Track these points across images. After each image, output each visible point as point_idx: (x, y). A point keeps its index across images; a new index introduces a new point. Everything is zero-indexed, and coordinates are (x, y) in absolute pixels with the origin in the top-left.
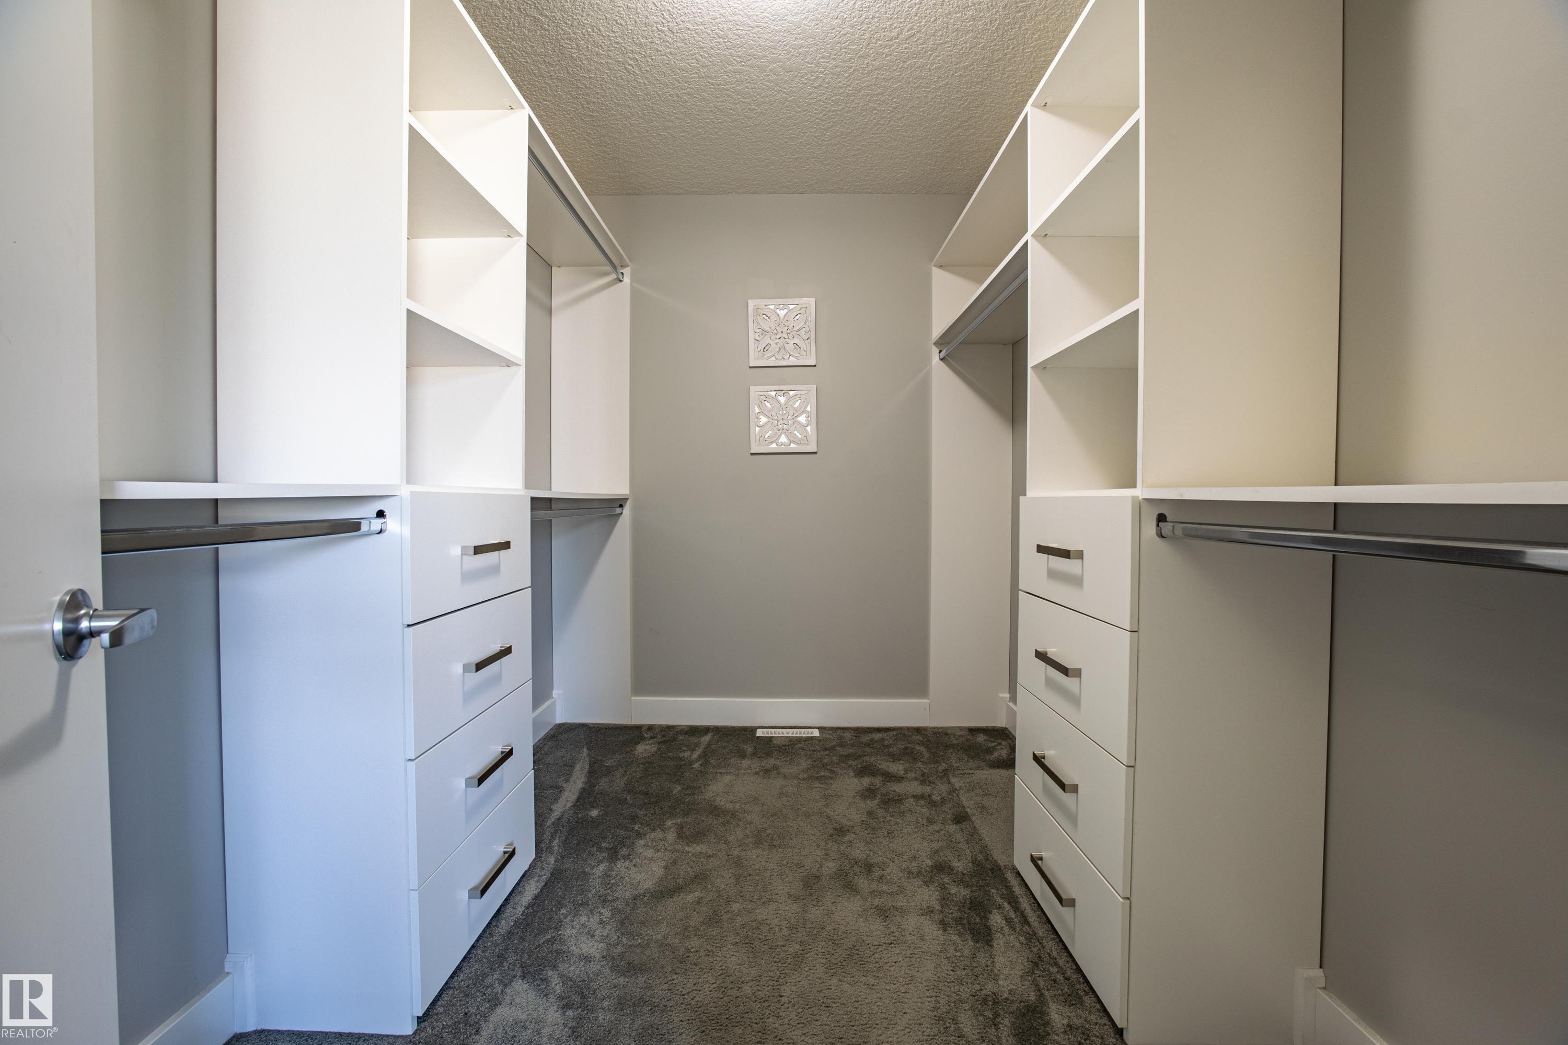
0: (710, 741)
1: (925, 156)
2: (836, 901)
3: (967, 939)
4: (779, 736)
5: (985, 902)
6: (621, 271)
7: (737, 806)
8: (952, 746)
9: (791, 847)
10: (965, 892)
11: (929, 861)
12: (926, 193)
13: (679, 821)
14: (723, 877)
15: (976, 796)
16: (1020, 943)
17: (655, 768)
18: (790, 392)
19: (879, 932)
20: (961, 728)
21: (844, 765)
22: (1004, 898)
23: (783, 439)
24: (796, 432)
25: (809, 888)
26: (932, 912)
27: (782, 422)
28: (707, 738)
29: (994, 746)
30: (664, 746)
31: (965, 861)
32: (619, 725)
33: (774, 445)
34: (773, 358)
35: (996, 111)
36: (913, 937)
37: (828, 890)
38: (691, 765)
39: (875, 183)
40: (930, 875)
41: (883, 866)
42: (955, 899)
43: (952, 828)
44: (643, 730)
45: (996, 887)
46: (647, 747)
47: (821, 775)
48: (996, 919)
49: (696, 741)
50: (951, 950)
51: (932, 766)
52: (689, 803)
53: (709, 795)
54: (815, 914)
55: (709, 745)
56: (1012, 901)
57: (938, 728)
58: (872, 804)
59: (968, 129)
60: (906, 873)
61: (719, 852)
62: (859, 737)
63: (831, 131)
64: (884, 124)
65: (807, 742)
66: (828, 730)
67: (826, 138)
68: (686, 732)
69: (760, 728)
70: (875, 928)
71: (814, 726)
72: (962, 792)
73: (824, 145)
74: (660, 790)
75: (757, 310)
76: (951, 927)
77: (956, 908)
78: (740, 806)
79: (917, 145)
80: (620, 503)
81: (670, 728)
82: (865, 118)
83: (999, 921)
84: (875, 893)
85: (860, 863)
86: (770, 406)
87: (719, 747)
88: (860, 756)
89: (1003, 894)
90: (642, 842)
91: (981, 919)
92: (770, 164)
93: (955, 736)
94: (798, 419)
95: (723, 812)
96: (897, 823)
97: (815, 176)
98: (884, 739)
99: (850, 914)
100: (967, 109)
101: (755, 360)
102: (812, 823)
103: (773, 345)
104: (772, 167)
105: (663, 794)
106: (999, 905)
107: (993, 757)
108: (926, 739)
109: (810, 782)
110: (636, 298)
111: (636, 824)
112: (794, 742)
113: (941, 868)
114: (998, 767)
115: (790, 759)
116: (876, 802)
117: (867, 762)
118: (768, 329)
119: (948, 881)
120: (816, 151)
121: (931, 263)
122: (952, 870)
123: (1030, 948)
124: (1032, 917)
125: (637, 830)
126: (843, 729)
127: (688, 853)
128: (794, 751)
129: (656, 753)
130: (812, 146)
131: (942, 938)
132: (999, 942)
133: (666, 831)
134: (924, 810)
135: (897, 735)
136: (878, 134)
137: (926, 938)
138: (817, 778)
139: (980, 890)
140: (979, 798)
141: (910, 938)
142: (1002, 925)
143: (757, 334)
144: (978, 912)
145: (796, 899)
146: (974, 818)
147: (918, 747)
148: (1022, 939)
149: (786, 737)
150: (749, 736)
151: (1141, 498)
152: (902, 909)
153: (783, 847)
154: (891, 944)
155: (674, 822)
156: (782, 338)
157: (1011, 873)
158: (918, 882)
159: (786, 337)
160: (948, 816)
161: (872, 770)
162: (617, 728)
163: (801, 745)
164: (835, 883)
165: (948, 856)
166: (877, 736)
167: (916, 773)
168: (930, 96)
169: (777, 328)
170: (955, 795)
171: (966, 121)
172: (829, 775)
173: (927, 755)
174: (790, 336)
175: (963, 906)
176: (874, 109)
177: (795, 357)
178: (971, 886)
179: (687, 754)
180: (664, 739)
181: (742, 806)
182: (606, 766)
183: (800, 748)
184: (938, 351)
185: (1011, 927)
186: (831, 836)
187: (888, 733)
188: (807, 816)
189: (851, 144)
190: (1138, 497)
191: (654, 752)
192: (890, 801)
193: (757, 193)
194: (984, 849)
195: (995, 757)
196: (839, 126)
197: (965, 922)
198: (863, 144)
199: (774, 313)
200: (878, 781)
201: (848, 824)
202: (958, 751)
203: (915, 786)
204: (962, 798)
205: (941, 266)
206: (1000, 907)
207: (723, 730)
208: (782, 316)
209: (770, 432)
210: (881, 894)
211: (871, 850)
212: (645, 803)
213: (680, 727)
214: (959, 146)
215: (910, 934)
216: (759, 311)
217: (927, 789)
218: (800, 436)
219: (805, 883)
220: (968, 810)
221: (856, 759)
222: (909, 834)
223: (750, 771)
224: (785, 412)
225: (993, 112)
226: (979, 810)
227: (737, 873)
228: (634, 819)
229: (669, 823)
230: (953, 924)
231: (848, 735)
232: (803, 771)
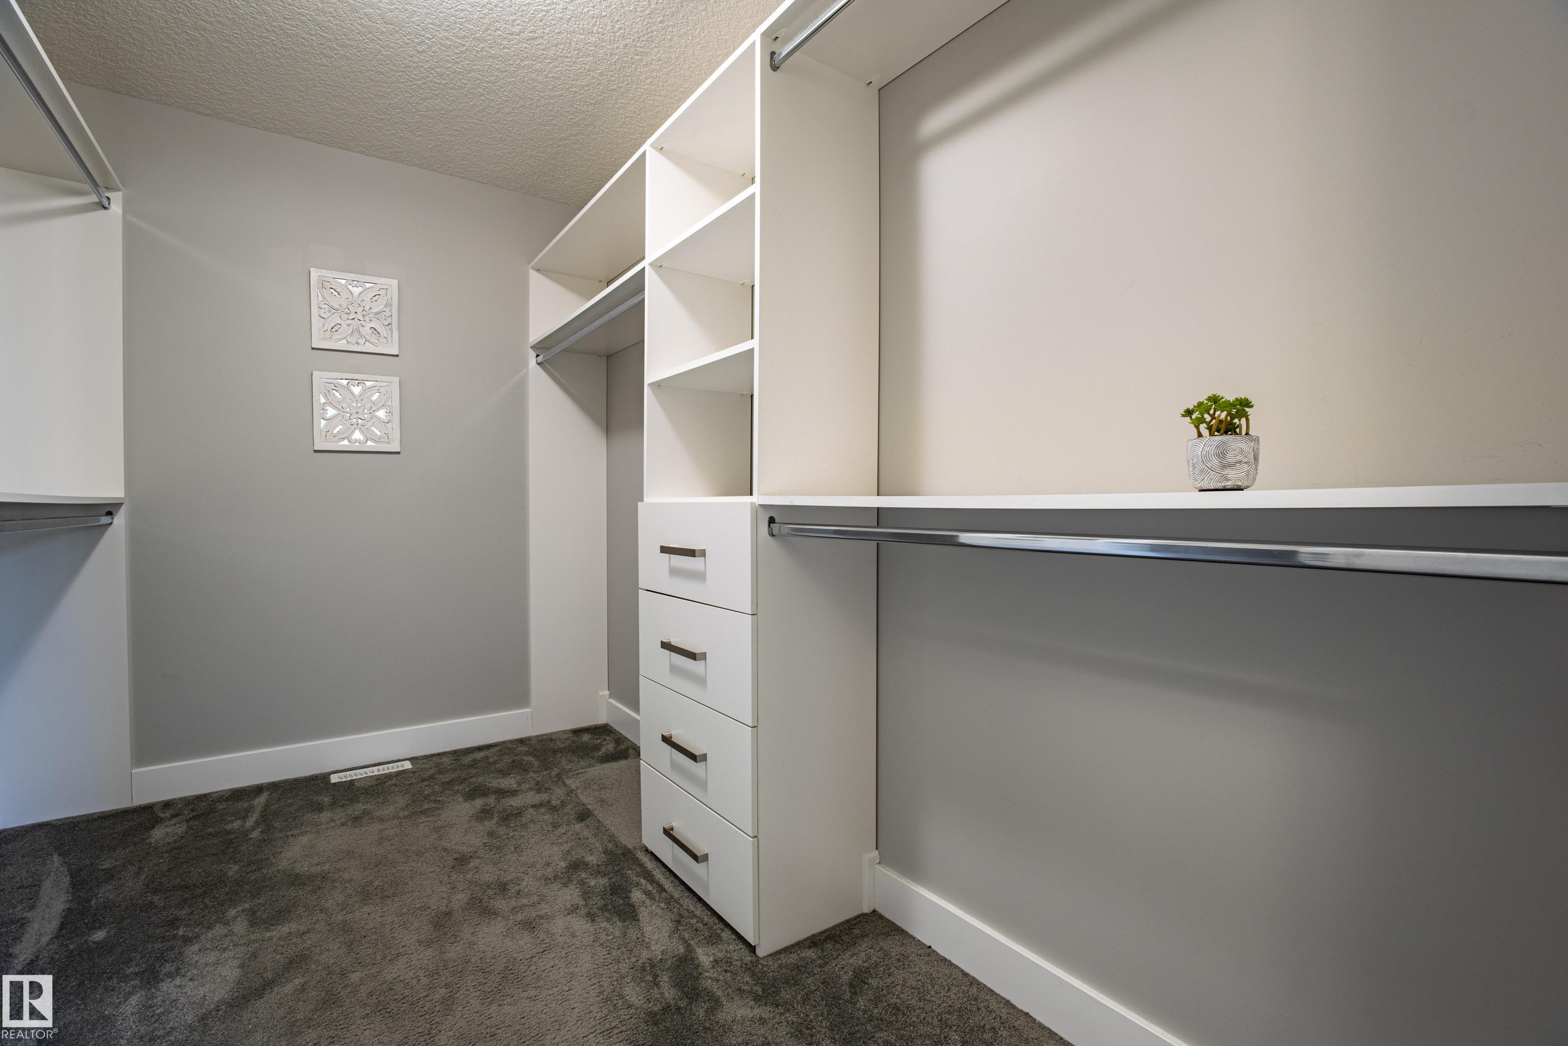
0: (267, 801)
1: (528, 157)
2: (475, 930)
3: (615, 922)
4: (362, 777)
5: (624, 884)
6: (107, 194)
7: (327, 867)
8: (561, 750)
9: (408, 892)
10: (603, 881)
11: (563, 863)
12: (525, 193)
13: (247, 905)
14: (328, 950)
15: (593, 792)
16: (662, 909)
17: (189, 852)
18: (366, 382)
19: (529, 945)
20: (564, 732)
21: (449, 792)
22: (640, 875)
23: (357, 435)
24: (373, 428)
25: (441, 928)
26: (577, 908)
27: (357, 416)
28: (262, 799)
29: (600, 743)
30: (197, 823)
31: (598, 853)
32: (111, 811)
33: (346, 442)
34: (344, 341)
35: (604, 134)
36: (564, 938)
37: (464, 922)
38: (247, 835)
39: (471, 170)
40: (566, 876)
41: (517, 881)
42: (595, 890)
43: (578, 827)
44: (155, 809)
45: (630, 868)
46: (169, 830)
47: (425, 808)
48: (637, 896)
49: (246, 805)
50: (603, 937)
51: (545, 773)
52: (256, 881)
53: (283, 864)
54: (455, 951)
55: (267, 806)
56: (647, 876)
57: (542, 736)
58: (490, 824)
59: (574, 143)
60: (543, 881)
61: (315, 924)
62: (459, 759)
63: (429, 102)
64: (491, 113)
65: (399, 778)
66: (422, 759)
67: (422, 108)
68: (227, 798)
69: (333, 773)
70: (524, 943)
71: (404, 758)
72: (579, 791)
73: (418, 115)
74: (207, 877)
75: (322, 283)
76: (599, 916)
77: (599, 898)
78: (330, 866)
79: (522, 143)
80: (110, 509)
81: (199, 798)
82: (472, 101)
83: (639, 897)
84: (516, 910)
85: (492, 886)
86: (340, 397)
87: (283, 806)
88: (465, 779)
89: (638, 873)
90: (195, 948)
91: (624, 900)
92: (346, 116)
93: (560, 740)
94: (376, 413)
95: (309, 879)
96: (522, 836)
97: (402, 145)
98: (487, 757)
99: (495, 938)
100: (577, 125)
101: (319, 341)
102: (427, 860)
103: (344, 325)
104: (347, 120)
105: (212, 880)
106: (637, 883)
107: (601, 752)
108: (532, 749)
109: (413, 819)
110: (131, 234)
111: (178, 928)
112: (382, 780)
113: (576, 866)
114: (608, 761)
115: (383, 799)
116: (495, 821)
117: (475, 783)
118: (338, 307)
119: (586, 876)
120: (408, 118)
121: (529, 264)
122: (587, 865)
123: (671, 910)
124: (667, 884)
125: (182, 935)
126: (439, 754)
127: (271, 939)
128: (386, 790)
129: (187, 833)
130: (403, 112)
131: (592, 929)
132: (644, 914)
133: (231, 924)
134: (547, 817)
135: (501, 750)
136: (482, 121)
137: (577, 934)
138: (421, 812)
139: (616, 875)
140: (596, 793)
141: (561, 940)
142: (643, 900)
143: (323, 311)
144: (619, 895)
145: (428, 944)
146: (596, 813)
147: (526, 758)
148: (662, 905)
149: (371, 777)
150: (321, 784)
151: (757, 504)
152: (547, 915)
153: (400, 895)
154: (544, 951)
155: (240, 908)
156: (356, 320)
157: (641, 852)
158: (556, 886)
159: (361, 318)
160: (571, 817)
161: (481, 790)
162: (109, 816)
163: (393, 782)
164: (470, 913)
165: (579, 853)
166: (479, 755)
167: (529, 783)
168: (543, 101)
169: (350, 307)
170: (573, 796)
171: (575, 136)
172: (434, 806)
173: (536, 764)
174: (367, 318)
175: (605, 894)
176: (483, 95)
177: (372, 343)
178: (609, 874)
179: (236, 824)
180: (195, 813)
181: (333, 865)
182: (103, 870)
183: (392, 785)
184: (535, 355)
185: (651, 898)
186: (453, 867)
187: (490, 750)
188: (419, 854)
189: (450, 122)
190: (755, 503)
191: (182, 833)
192: (507, 817)
193: (323, 144)
194: (612, 838)
195: (604, 753)
196: (439, 100)
197: (610, 907)
198: (463, 127)
199: (345, 288)
200: (491, 800)
201: (469, 850)
202: (567, 753)
203: (532, 797)
204: (581, 797)
205: (539, 270)
206: (637, 884)
207: (283, 785)
208: (356, 295)
209: (340, 427)
210: (522, 908)
211: (501, 870)
212: (187, 899)
213: (216, 795)
214: (564, 156)
215: (561, 936)
216: (325, 283)
217: (545, 797)
218: (379, 433)
219: (435, 924)
220: (589, 806)
221: (461, 783)
222: (537, 843)
223: (333, 824)
224: (360, 405)
225: (601, 134)
226: (599, 804)
227: (347, 939)
228: (174, 923)
229: (232, 912)
230: (600, 913)
231: (446, 760)
232: (402, 809)
